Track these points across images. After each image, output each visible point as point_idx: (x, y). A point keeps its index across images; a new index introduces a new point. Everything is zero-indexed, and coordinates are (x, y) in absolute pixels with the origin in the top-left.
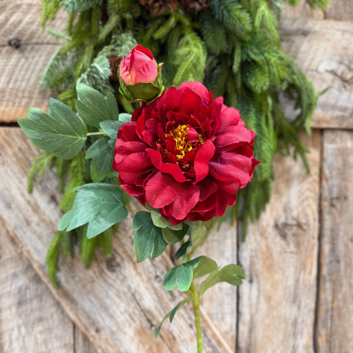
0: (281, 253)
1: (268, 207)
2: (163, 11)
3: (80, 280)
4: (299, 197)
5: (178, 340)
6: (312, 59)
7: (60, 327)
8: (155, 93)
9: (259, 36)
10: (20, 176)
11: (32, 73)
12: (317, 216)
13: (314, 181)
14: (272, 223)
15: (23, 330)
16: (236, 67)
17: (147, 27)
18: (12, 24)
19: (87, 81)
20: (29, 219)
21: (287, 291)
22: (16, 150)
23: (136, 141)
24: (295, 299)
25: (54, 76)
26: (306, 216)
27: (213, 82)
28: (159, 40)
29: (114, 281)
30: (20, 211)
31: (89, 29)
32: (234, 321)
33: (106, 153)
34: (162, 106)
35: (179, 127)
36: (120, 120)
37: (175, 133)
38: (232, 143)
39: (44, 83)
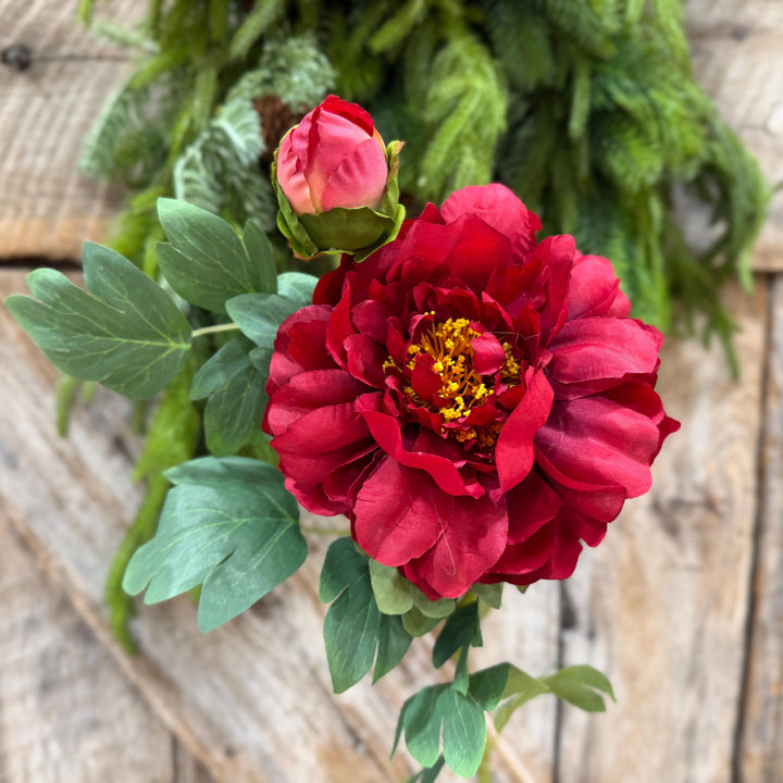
0: (663, 570)
3: (187, 636)
4: (713, 436)
6: (755, 100)
8: (379, 231)
9: (637, 46)
10: (37, 389)
11: (62, 132)
12: (751, 482)
13: (748, 398)
15: (55, 749)
16: (577, 125)
17: (351, 20)
19: (200, 166)
20: (63, 494)
21: (676, 656)
23: (325, 368)
24: (694, 676)
25: (117, 144)
26: (727, 482)
27: (513, 160)
28: (382, 56)
29: (268, 639)
30: (40, 472)
31: (203, 26)
32: (550, 727)
33: (244, 384)
34: (401, 265)
35: (446, 325)
36: (281, 292)
37: (435, 341)
38: (601, 377)
39: (91, 164)
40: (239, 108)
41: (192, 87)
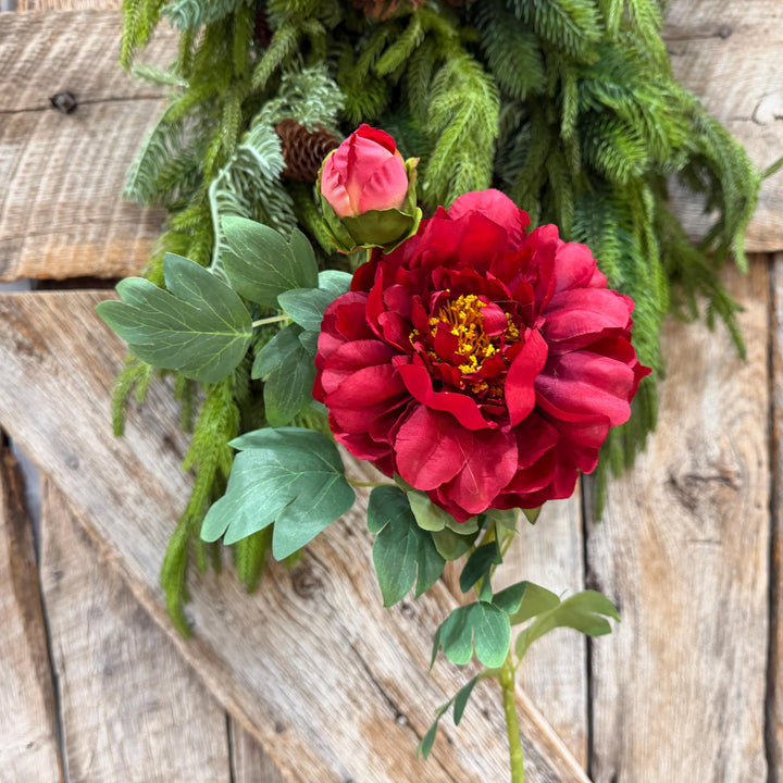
0: (684, 544)
1: (652, 441)
2: (393, 10)
3: (236, 618)
4: (724, 413)
5: (458, 744)
6: (742, 93)
7: (198, 722)
8: (403, 228)
9: (620, 51)
10: (94, 398)
11: (106, 165)
12: (765, 457)
13: (757, 373)
14: (662, 477)
15: (118, 728)
16: (567, 128)
17: (357, 48)
18: (56, 58)
19: (231, 186)
20: (119, 491)
21: (701, 627)
22: (83, 339)
23: (365, 339)
24: (720, 646)
25: (156, 172)
26: (741, 455)
27: (512, 164)
28: (386, 77)
29: (311, 619)
30: (98, 473)
31: (228, 62)
33: (295, 363)
34: (420, 256)
35: (459, 301)
36: (321, 286)
37: (450, 314)
38: (585, 332)
39: (135, 190)
40: (263, 133)
41: (220, 116)
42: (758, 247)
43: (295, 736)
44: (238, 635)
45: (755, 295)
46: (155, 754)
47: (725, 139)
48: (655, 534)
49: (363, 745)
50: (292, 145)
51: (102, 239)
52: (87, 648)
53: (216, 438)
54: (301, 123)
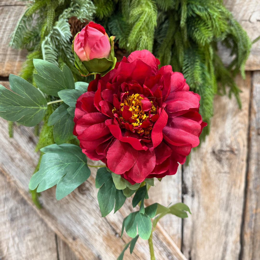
0: (217, 174)
1: (207, 138)
3: (58, 202)
4: (233, 128)
6: (246, 11)
7: (45, 236)
8: (109, 66)
11: (4, 32)
12: (246, 143)
13: (245, 114)
14: (210, 150)
15: (16, 239)
16: (183, 23)
19: (50, 43)
20: (13, 156)
21: (221, 201)
23: (93, 112)
24: (227, 208)
26: (238, 143)
27: (161, 35)
29: (85, 201)
32: (180, 226)
33: (66, 119)
34: (116, 78)
35: (132, 96)
37: (129, 101)
38: (182, 110)
39: (14, 44)
40: (63, 22)
42: (248, 69)
43: (80, 241)
44: (58, 207)
45: (246, 86)
46: (30, 247)
47: (240, 29)
48: (207, 170)
49: (104, 243)
50: (75, 27)
51: (3, 61)
52: (4, 211)
53: (48, 140)
54: (78, 18)
